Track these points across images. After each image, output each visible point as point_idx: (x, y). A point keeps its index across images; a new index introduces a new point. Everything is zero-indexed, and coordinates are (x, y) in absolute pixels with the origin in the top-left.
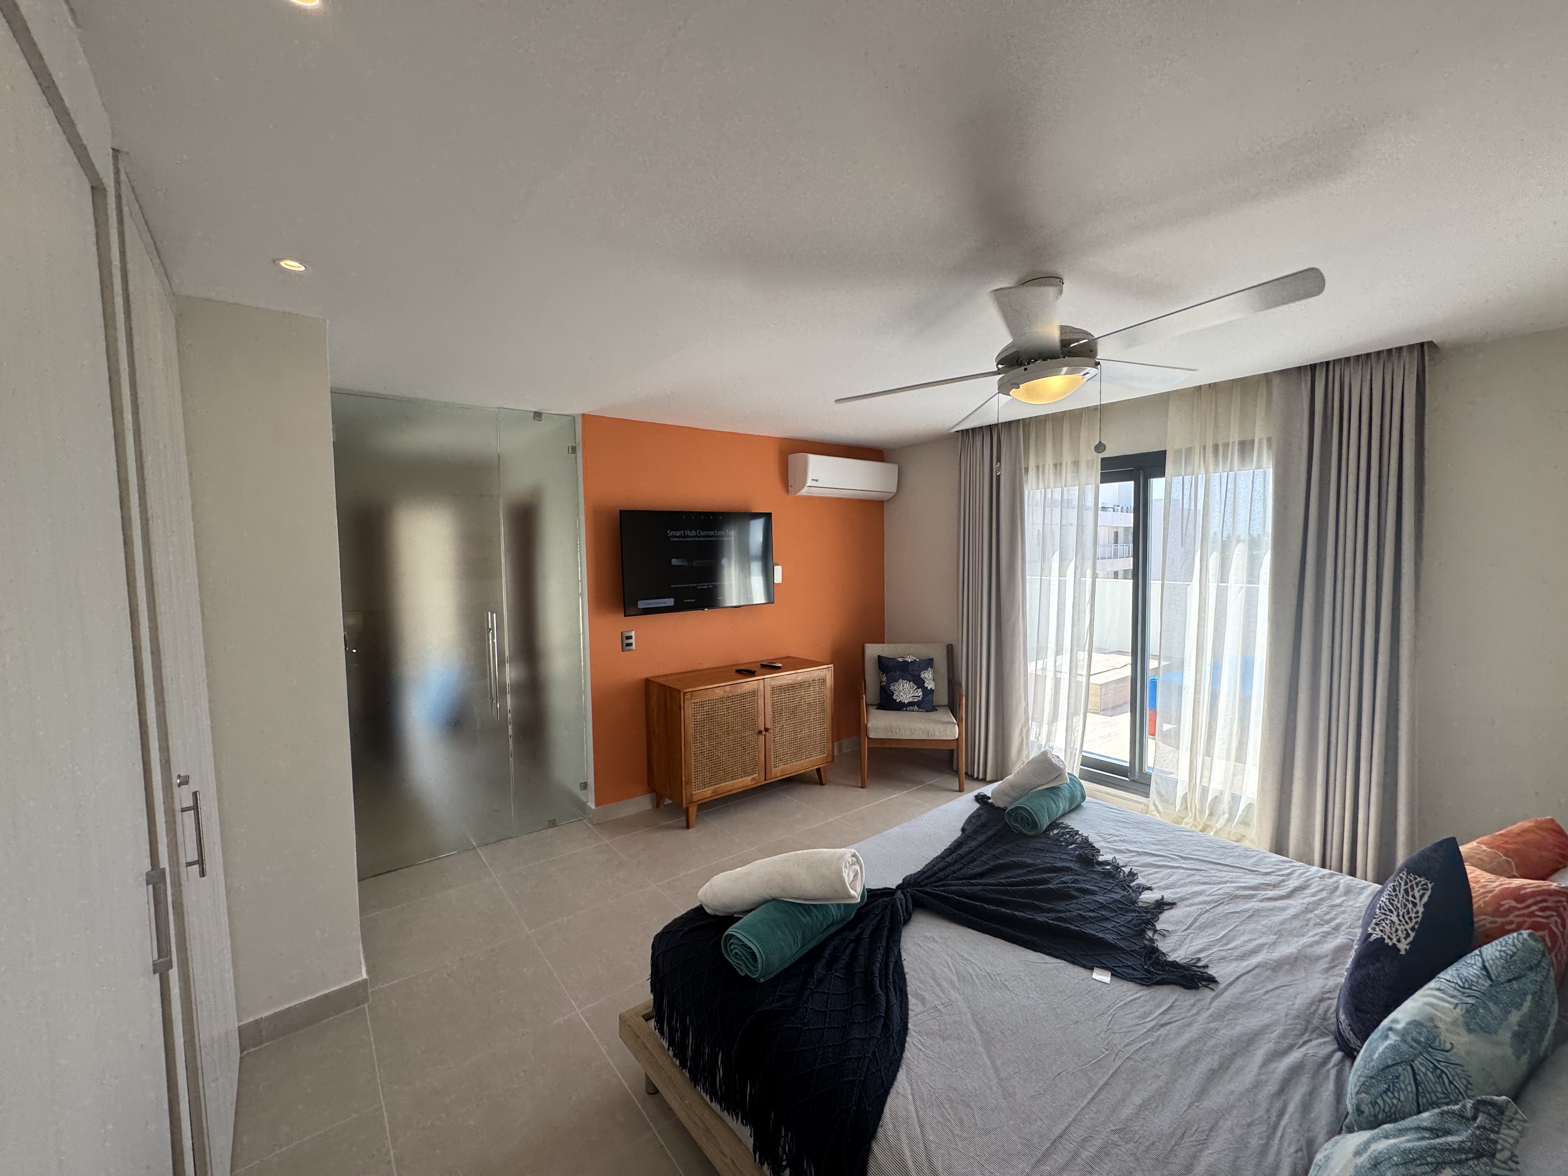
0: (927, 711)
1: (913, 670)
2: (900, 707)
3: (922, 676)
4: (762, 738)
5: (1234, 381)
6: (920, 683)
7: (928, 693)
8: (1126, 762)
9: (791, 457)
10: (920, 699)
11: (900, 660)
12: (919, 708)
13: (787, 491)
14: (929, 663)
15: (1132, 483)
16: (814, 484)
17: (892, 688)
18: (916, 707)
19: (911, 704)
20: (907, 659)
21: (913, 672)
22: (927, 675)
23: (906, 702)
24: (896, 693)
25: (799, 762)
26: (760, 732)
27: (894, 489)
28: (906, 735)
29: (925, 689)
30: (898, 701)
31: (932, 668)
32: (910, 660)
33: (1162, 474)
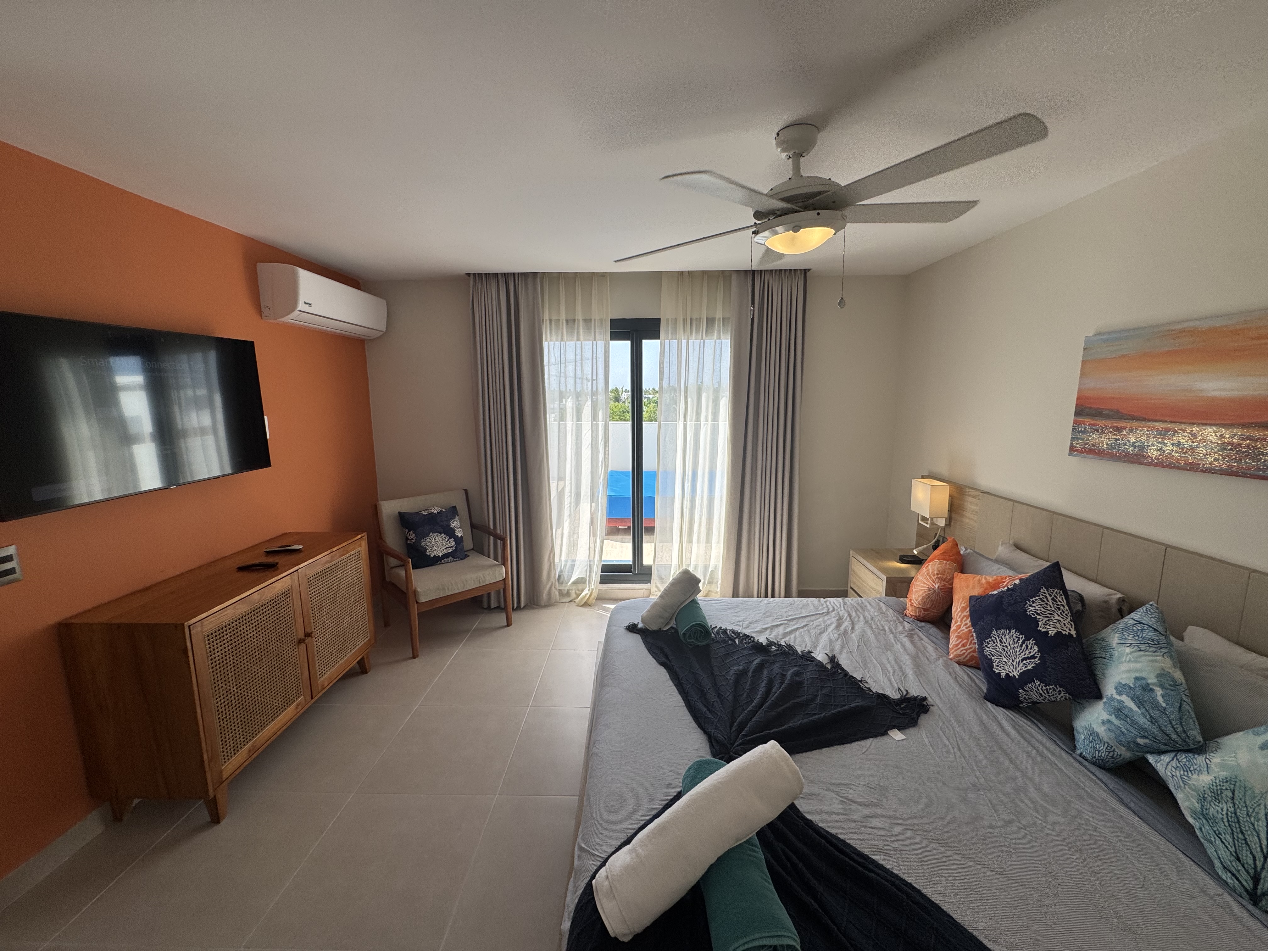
0: (461, 559)
1: (442, 521)
2: (435, 561)
3: (452, 525)
4: (303, 647)
5: (703, 272)
6: (450, 533)
7: (459, 541)
8: (630, 561)
9: (260, 266)
10: (454, 548)
11: (425, 513)
12: (454, 558)
13: (260, 313)
14: (453, 512)
15: (628, 343)
16: (306, 308)
17: (423, 544)
18: (450, 558)
19: (446, 556)
20: (433, 511)
21: (441, 523)
22: (455, 524)
23: (440, 555)
24: (429, 549)
25: (345, 658)
26: (301, 641)
27: (383, 328)
28: (458, 589)
29: (456, 539)
30: (432, 556)
31: (458, 515)
32: (436, 512)
33: (657, 337)
